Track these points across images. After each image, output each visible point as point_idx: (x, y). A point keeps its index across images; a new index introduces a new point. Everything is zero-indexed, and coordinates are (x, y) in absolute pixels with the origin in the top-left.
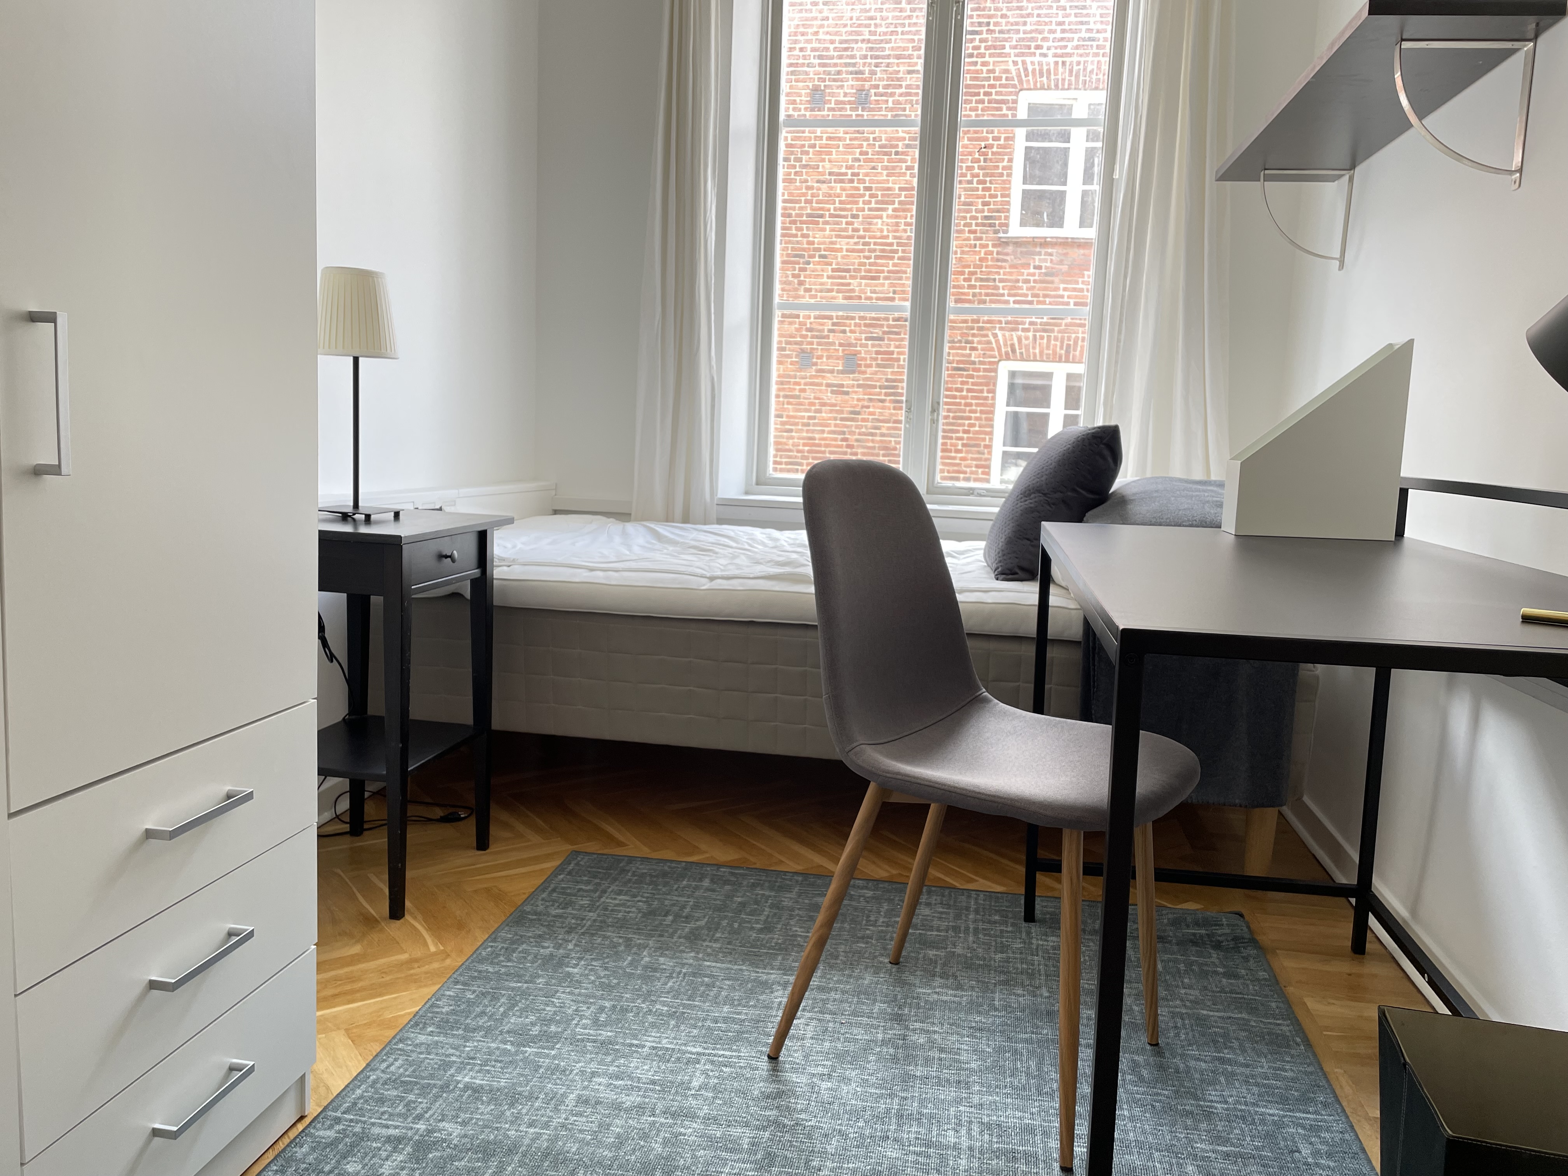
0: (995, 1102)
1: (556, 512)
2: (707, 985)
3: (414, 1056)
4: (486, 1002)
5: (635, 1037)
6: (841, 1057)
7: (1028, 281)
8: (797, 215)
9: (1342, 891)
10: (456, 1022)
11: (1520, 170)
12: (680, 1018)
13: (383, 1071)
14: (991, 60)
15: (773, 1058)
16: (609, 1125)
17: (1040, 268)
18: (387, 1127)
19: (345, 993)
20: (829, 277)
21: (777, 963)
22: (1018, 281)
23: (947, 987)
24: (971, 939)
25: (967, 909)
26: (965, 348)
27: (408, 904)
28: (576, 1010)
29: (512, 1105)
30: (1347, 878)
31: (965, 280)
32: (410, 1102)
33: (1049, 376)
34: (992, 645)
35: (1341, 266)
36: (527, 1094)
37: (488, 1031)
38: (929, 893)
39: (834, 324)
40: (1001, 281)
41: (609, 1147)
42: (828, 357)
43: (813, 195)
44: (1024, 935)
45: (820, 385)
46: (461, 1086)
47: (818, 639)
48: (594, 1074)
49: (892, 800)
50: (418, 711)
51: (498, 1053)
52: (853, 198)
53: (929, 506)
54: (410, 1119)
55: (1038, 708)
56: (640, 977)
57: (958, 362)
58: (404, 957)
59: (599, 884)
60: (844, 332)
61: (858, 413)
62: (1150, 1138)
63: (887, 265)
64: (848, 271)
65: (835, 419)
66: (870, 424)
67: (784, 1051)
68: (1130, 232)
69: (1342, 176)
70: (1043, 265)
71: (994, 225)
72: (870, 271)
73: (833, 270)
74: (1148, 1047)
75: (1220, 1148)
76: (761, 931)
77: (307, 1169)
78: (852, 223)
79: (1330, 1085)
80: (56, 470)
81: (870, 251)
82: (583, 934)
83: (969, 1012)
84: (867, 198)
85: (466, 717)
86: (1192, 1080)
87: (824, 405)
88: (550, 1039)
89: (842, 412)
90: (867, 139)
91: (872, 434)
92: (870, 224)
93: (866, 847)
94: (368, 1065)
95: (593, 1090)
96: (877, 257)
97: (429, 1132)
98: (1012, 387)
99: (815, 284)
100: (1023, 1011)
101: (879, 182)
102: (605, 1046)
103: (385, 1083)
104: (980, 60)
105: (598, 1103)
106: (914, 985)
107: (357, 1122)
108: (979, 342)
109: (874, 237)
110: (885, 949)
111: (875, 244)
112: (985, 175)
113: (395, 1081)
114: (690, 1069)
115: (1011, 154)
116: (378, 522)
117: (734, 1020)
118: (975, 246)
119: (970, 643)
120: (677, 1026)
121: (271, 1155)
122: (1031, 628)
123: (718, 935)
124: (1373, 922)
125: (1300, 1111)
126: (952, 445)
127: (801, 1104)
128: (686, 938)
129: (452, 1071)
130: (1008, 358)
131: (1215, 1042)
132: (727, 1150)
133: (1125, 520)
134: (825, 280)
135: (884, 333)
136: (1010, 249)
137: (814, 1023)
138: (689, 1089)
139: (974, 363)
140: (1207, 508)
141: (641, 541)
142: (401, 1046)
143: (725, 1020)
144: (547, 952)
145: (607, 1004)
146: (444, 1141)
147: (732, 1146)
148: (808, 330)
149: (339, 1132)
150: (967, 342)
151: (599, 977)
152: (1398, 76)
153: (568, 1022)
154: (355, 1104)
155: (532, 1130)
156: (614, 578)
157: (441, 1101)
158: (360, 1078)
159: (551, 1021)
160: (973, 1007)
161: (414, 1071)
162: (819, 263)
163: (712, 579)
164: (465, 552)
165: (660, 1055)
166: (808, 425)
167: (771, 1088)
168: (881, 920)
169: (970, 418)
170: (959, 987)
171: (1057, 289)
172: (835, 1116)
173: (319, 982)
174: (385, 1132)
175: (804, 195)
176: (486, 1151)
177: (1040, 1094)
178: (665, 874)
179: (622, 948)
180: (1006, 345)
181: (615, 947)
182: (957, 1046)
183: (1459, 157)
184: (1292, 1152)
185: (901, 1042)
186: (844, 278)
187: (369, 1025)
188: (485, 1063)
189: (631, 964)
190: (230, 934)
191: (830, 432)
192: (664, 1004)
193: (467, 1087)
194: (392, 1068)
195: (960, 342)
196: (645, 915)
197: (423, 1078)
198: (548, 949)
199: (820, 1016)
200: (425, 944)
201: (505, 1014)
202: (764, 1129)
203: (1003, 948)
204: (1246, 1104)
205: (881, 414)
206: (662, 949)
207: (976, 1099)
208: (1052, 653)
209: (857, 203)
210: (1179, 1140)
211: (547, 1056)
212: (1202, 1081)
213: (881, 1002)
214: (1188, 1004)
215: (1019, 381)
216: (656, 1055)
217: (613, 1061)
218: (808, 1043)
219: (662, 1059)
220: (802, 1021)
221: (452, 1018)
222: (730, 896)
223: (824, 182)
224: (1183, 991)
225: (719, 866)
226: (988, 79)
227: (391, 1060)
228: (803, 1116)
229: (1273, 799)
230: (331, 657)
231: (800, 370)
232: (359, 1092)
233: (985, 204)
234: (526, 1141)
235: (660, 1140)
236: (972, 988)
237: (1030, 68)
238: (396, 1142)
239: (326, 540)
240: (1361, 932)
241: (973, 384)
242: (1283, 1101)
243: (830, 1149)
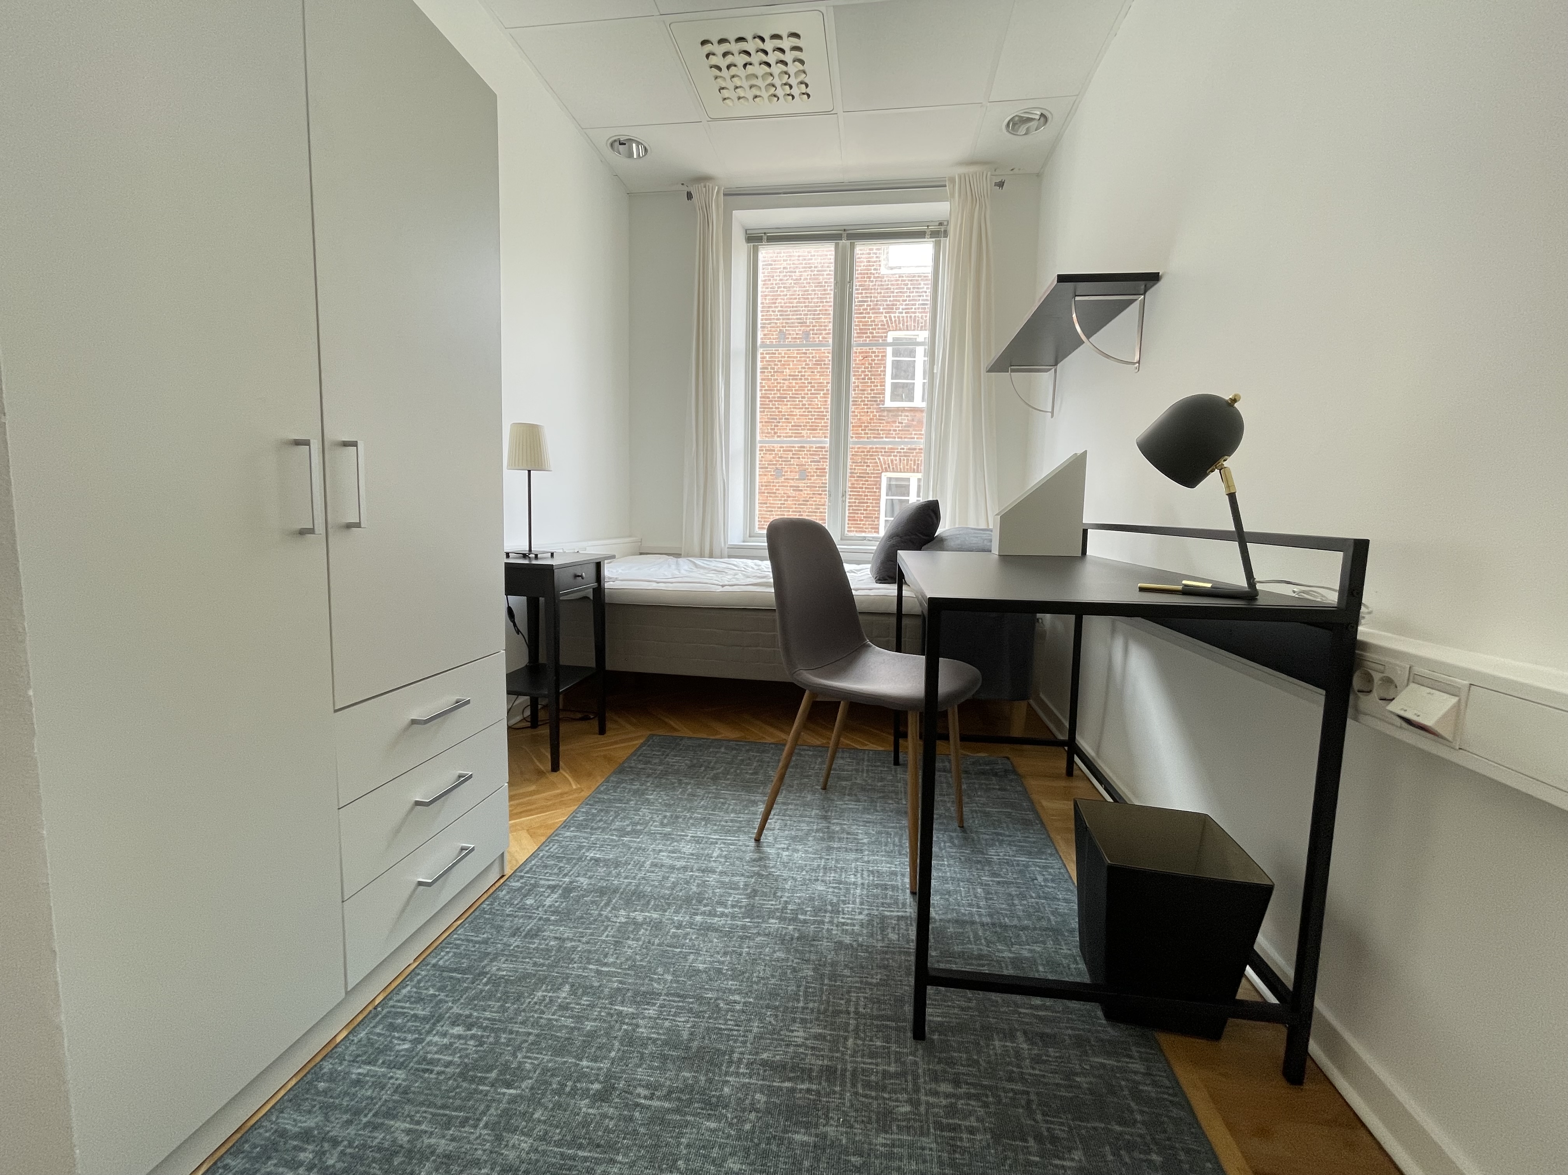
0: (876, 860)
1: (641, 554)
2: (722, 803)
3: (564, 843)
4: (602, 814)
5: (683, 831)
6: (794, 838)
7: (895, 430)
8: (773, 397)
9: (1061, 744)
10: (587, 825)
11: (1139, 362)
12: (707, 820)
13: (547, 851)
14: (873, 316)
15: (757, 840)
16: (668, 877)
17: (902, 423)
18: (549, 880)
19: (527, 811)
20: (790, 430)
21: (760, 791)
22: (890, 430)
23: (852, 801)
24: (865, 775)
25: (863, 760)
26: (863, 466)
27: (561, 763)
28: (652, 818)
29: (615, 868)
30: (1063, 737)
31: (862, 430)
32: (561, 867)
33: (908, 480)
34: (874, 618)
35: (1052, 416)
36: (623, 862)
37: (604, 830)
38: (843, 752)
39: (793, 454)
40: (882, 430)
41: (668, 888)
42: (791, 472)
43: (780, 387)
44: (893, 773)
45: (787, 486)
46: (588, 858)
47: (777, 615)
48: (660, 851)
49: (818, 699)
50: (564, 661)
51: (608, 841)
52: (802, 388)
53: (838, 547)
54: (561, 876)
55: (899, 649)
56: (686, 799)
57: (860, 473)
58: (559, 791)
59: (665, 752)
60: (799, 458)
61: (808, 501)
62: (958, 875)
63: (821, 423)
64: (801, 426)
65: (795, 504)
66: (814, 507)
67: (763, 836)
68: (943, 400)
69: (1051, 369)
70: (904, 422)
71: (877, 401)
72: (812, 426)
73: (792, 426)
74: (958, 828)
75: (995, 879)
76: (752, 774)
77: (505, 903)
78: (802, 401)
79: (1054, 844)
80: (358, 525)
81: (811, 415)
82: (656, 778)
83: (863, 813)
84: (809, 388)
85: (593, 664)
86: (981, 844)
87: (789, 497)
88: (636, 833)
89: (799, 501)
90: (809, 357)
91: (815, 512)
92: (811, 401)
93: (804, 726)
94: (539, 848)
95: (660, 859)
96: (815, 419)
97: (571, 883)
98: (889, 487)
99: (783, 433)
100: (892, 812)
101: (815, 379)
102: (666, 836)
103: (547, 858)
104: (867, 315)
105: (662, 866)
106: (834, 800)
107: (532, 878)
108: (871, 463)
109: (814, 408)
110: (819, 782)
111: (814, 412)
112: (871, 375)
113: (551, 857)
114: (713, 846)
115: (885, 364)
116: (542, 558)
117: (736, 821)
118: (868, 412)
119: (860, 617)
120: (706, 825)
121: (486, 896)
122: (894, 608)
123: (729, 777)
124: (1077, 759)
125: (1038, 858)
126: (858, 517)
127: (772, 864)
128: (712, 779)
129: (584, 851)
130: (886, 471)
131: (993, 824)
132: (731, 889)
133: (942, 549)
134: (788, 431)
135: (821, 458)
136: (885, 414)
137: (779, 821)
138: (712, 857)
139: (868, 473)
140: (985, 542)
141: (686, 567)
142: (556, 838)
143: (732, 821)
144: (636, 787)
145: (668, 814)
146: (579, 887)
147: (734, 886)
148: (779, 457)
149: (522, 883)
150: (864, 463)
151: (664, 800)
152: (1074, 316)
153: (647, 824)
154: (531, 869)
155: (626, 881)
156: (670, 587)
157: (577, 866)
158: (533, 856)
159: (638, 823)
160: (866, 810)
161: (563, 851)
162: (784, 422)
163: (723, 586)
164: (589, 573)
165: (697, 840)
166: (781, 508)
167: (756, 856)
168: (817, 766)
169: (867, 503)
170: (858, 801)
171: (912, 434)
172: (790, 870)
173: (510, 806)
174: (547, 883)
175: (776, 386)
176: (602, 892)
177: (900, 854)
178: (700, 746)
179: (676, 785)
180: (885, 464)
181: (673, 784)
182: (856, 831)
183: (1108, 356)
184: (1033, 880)
185: (826, 830)
186: (799, 430)
187: (540, 827)
188: (602, 846)
189: (681, 793)
190: (460, 776)
191: (793, 512)
192: (699, 813)
193: (591, 859)
194: (552, 850)
195: (861, 462)
196: (689, 767)
197: (568, 854)
198: (636, 786)
199: (783, 818)
200: (570, 784)
201: (613, 821)
202: (752, 877)
203: (882, 779)
204: (1009, 856)
205: (820, 501)
206: (698, 785)
207: (866, 859)
208: (905, 622)
209: (804, 390)
210: (974, 876)
211: (635, 842)
212: (987, 845)
213: (817, 809)
214: (980, 805)
215: (893, 483)
216: (694, 840)
217: (671, 844)
218: (776, 832)
219: (698, 842)
220: (774, 820)
221: (584, 823)
222: (735, 757)
223: (786, 380)
224: (977, 799)
225: (729, 741)
226: (872, 325)
227: (551, 845)
228: (773, 870)
229: (1024, 697)
230: (518, 632)
231: (776, 478)
232: (533, 862)
233: (872, 390)
234: (623, 886)
235: (695, 884)
236: (865, 801)
237: (893, 319)
238: (553, 888)
239: (509, 568)
240: (1071, 763)
241: (868, 485)
242: (1029, 854)
243: (787, 887)
